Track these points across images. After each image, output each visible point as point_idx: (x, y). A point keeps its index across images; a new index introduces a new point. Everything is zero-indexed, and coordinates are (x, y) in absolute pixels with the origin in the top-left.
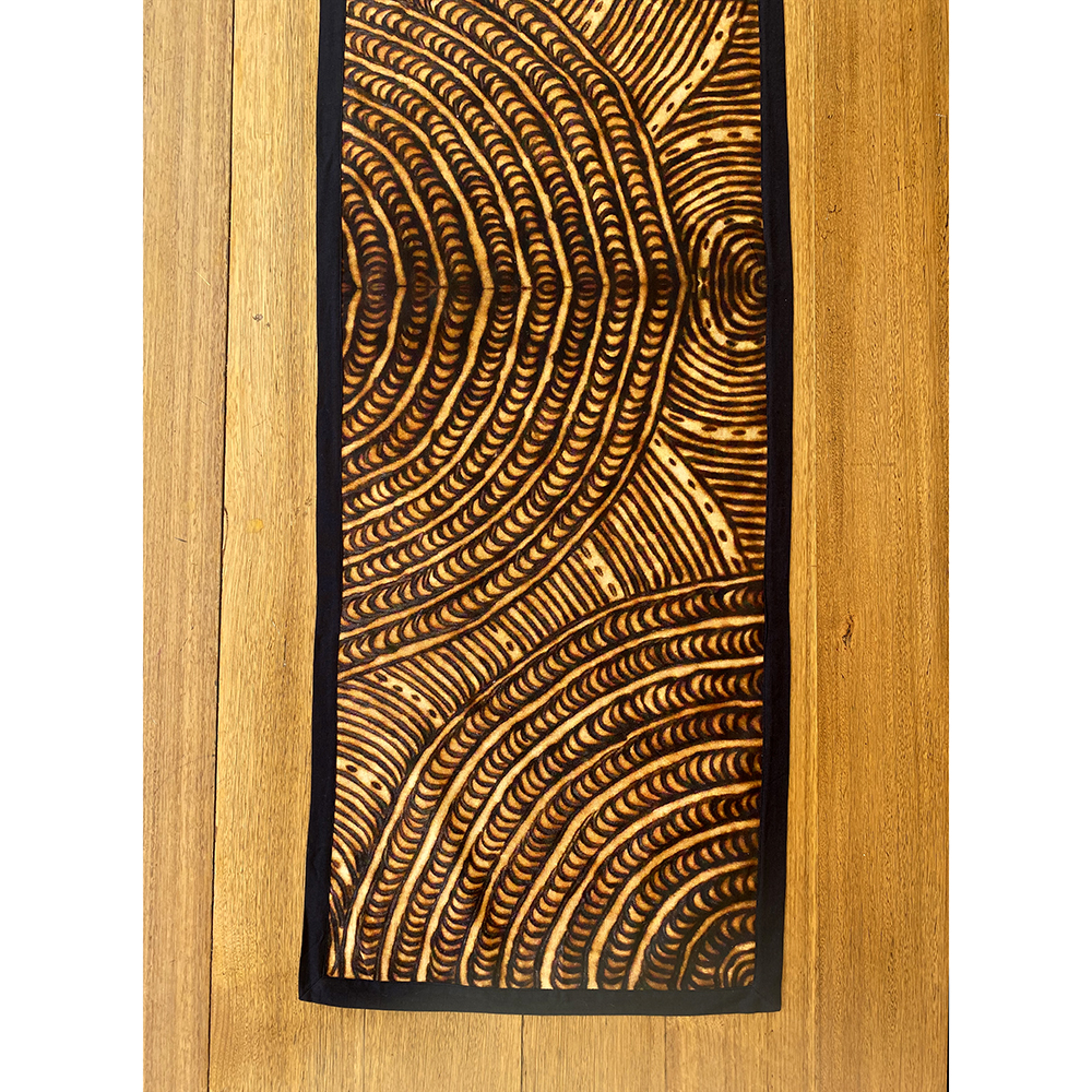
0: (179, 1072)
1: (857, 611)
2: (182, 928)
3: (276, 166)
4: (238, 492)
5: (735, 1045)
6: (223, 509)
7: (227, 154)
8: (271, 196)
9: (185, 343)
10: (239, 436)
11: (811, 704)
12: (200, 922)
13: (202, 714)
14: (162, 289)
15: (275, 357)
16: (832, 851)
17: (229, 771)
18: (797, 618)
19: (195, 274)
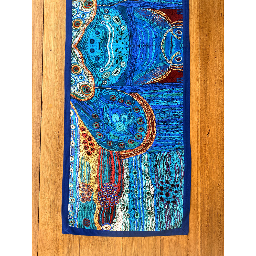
1: (211, 128)
3: (56, 10)
4: (46, 97)
5: (179, 243)
6: (42, 101)
7: (43, 7)
8: (54, 18)
10: (46, 82)
11: (199, 153)
13: (36, 156)
15: (56, 61)
16: (204, 191)
17: (43, 172)
18: (195, 130)
19: (34, 38)
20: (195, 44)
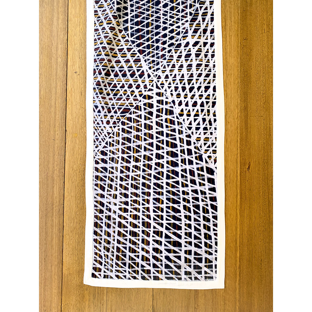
0: (53, 299)
1: (251, 161)
2: (54, 256)
4: (70, 125)
6: (66, 130)
7: (67, 23)
8: (80, 35)
9: (54, 80)
10: (70, 108)
11: (238, 189)
12: (59, 254)
13: (60, 192)
14: (48, 64)
15: (81, 84)
16: (244, 233)
17: (68, 209)
18: (234, 163)
19: (57, 59)
20: (235, 65)
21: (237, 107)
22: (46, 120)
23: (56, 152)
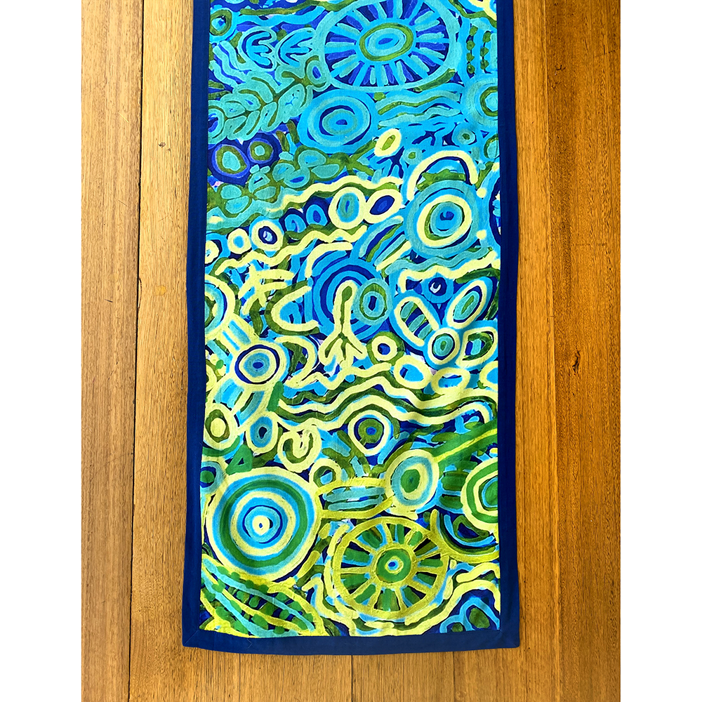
0: (108, 682)
1: (582, 347)
2: (110, 577)
3: (174, 39)
4: (149, 267)
6: (138, 279)
7: (140, 32)
8: (171, 60)
10: (149, 227)
11: (552, 414)
12: (123, 573)
13: (124, 424)
14: (95, 125)
15: (174, 172)
16: (568, 518)
17: (143, 465)
18: (541, 353)
19: (118, 115)
20: (537, 127)
21: (545, 223)
22: (90, 256)
23: (114, 330)
